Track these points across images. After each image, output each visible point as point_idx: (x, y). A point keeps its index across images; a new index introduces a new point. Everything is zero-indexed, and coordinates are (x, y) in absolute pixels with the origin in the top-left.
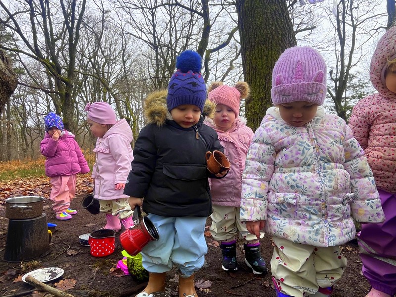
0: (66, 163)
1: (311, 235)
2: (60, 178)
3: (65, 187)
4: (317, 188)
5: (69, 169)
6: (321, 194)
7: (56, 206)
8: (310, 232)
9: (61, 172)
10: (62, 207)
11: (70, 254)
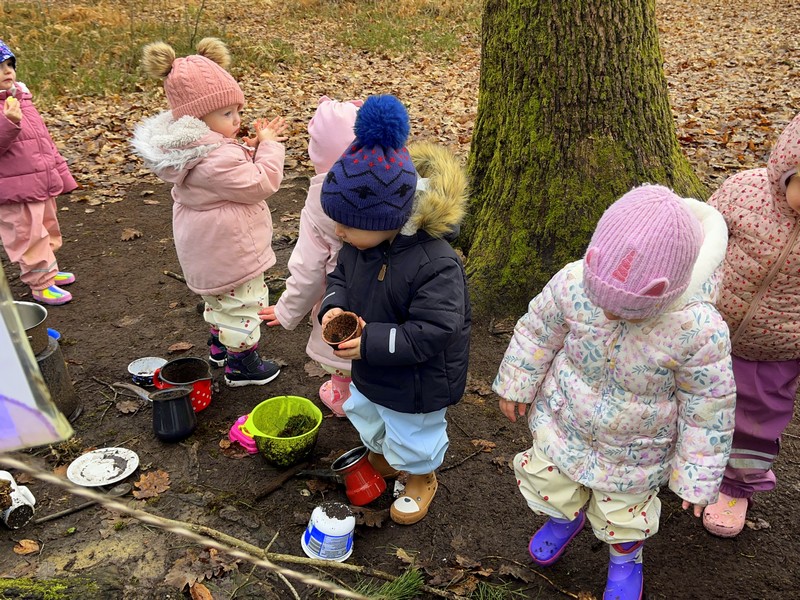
0: (37, 171)
1: (562, 456)
2: (22, 207)
3: (40, 231)
4: (587, 414)
5: (43, 186)
6: (589, 424)
7: (29, 274)
8: (563, 453)
9: (29, 195)
10: (43, 277)
11: (125, 411)
